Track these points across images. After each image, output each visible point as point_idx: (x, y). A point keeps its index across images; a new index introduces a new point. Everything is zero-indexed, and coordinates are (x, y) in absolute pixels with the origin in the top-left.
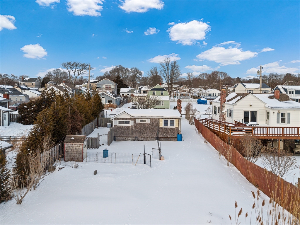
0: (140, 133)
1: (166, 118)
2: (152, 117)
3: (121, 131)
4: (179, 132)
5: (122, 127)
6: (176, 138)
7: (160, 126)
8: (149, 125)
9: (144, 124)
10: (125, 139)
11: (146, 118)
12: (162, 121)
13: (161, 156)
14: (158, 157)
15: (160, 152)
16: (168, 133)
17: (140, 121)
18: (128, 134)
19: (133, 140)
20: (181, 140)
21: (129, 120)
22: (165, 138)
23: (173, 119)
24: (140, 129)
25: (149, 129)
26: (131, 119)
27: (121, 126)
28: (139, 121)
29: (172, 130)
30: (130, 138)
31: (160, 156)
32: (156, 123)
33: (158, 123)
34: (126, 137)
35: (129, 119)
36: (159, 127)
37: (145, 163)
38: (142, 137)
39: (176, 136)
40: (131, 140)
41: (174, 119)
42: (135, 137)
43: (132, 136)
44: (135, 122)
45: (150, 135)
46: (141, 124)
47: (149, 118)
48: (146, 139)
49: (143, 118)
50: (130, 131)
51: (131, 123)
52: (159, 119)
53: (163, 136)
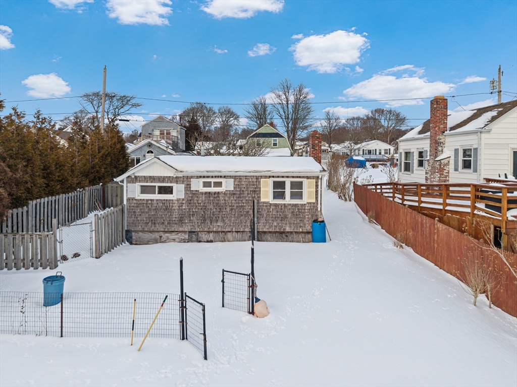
0: (205, 220)
1: (278, 177)
2: (237, 174)
3: (147, 216)
4: (317, 215)
5: (152, 204)
6: (308, 233)
7: (262, 200)
8: (229, 198)
9: (215, 193)
10: (161, 237)
11: (221, 177)
12: (267, 186)
13: (257, 300)
14: (245, 303)
15: (252, 286)
16: (284, 218)
17: (204, 186)
18: (169, 223)
19: (184, 241)
20: (324, 240)
21: (171, 182)
22: (275, 232)
23: (300, 177)
24: (205, 208)
25: (232, 210)
26: (177, 180)
27: (147, 200)
28: (202, 184)
29: (298, 211)
30: (174, 234)
31: (253, 300)
32: (250, 189)
33: (257, 191)
34: (162, 234)
35: (170, 179)
36: (258, 203)
37: (184, 337)
38: (209, 232)
39: (308, 228)
40: (177, 240)
41: (303, 177)
42: (190, 232)
43: (181, 229)
44: (188, 187)
45: (233, 226)
46: (206, 193)
47: (231, 177)
48: (222, 236)
49: (212, 177)
50: (175, 215)
51: (178, 191)
52: (257, 178)
53: (270, 227)
